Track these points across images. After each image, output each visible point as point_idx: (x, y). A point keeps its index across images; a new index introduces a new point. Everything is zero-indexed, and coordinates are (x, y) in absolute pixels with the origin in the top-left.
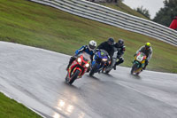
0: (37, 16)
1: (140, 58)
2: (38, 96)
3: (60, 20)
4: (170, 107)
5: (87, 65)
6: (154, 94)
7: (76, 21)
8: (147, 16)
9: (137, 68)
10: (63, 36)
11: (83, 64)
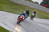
0: (7, 4)
1: (33, 14)
5: (23, 19)
6: (40, 25)
8: (38, 4)
9: (32, 17)
10: (15, 9)
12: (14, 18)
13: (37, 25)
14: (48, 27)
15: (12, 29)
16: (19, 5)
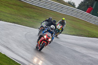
0: (13, 6)
1: (59, 27)
2: (13, 50)
3: (25, 8)
4: (87, 56)
5: (50, 40)
6: (78, 49)
7: (34, 8)
8: (74, 6)
10: (27, 17)
11: (47, 39)
12: (26, 34)
13: (72, 50)
14: (93, 52)
15: (22, 57)
16: (37, 9)
